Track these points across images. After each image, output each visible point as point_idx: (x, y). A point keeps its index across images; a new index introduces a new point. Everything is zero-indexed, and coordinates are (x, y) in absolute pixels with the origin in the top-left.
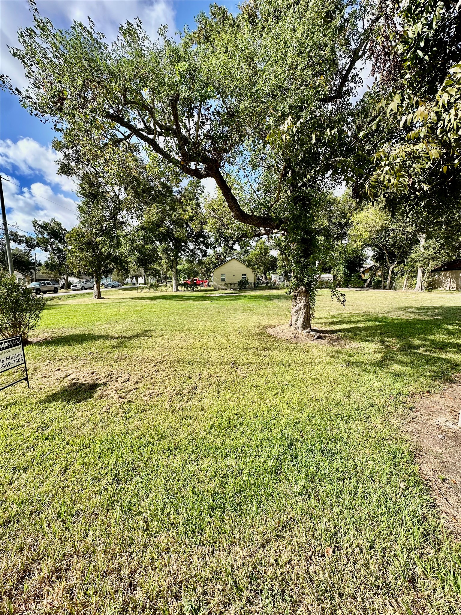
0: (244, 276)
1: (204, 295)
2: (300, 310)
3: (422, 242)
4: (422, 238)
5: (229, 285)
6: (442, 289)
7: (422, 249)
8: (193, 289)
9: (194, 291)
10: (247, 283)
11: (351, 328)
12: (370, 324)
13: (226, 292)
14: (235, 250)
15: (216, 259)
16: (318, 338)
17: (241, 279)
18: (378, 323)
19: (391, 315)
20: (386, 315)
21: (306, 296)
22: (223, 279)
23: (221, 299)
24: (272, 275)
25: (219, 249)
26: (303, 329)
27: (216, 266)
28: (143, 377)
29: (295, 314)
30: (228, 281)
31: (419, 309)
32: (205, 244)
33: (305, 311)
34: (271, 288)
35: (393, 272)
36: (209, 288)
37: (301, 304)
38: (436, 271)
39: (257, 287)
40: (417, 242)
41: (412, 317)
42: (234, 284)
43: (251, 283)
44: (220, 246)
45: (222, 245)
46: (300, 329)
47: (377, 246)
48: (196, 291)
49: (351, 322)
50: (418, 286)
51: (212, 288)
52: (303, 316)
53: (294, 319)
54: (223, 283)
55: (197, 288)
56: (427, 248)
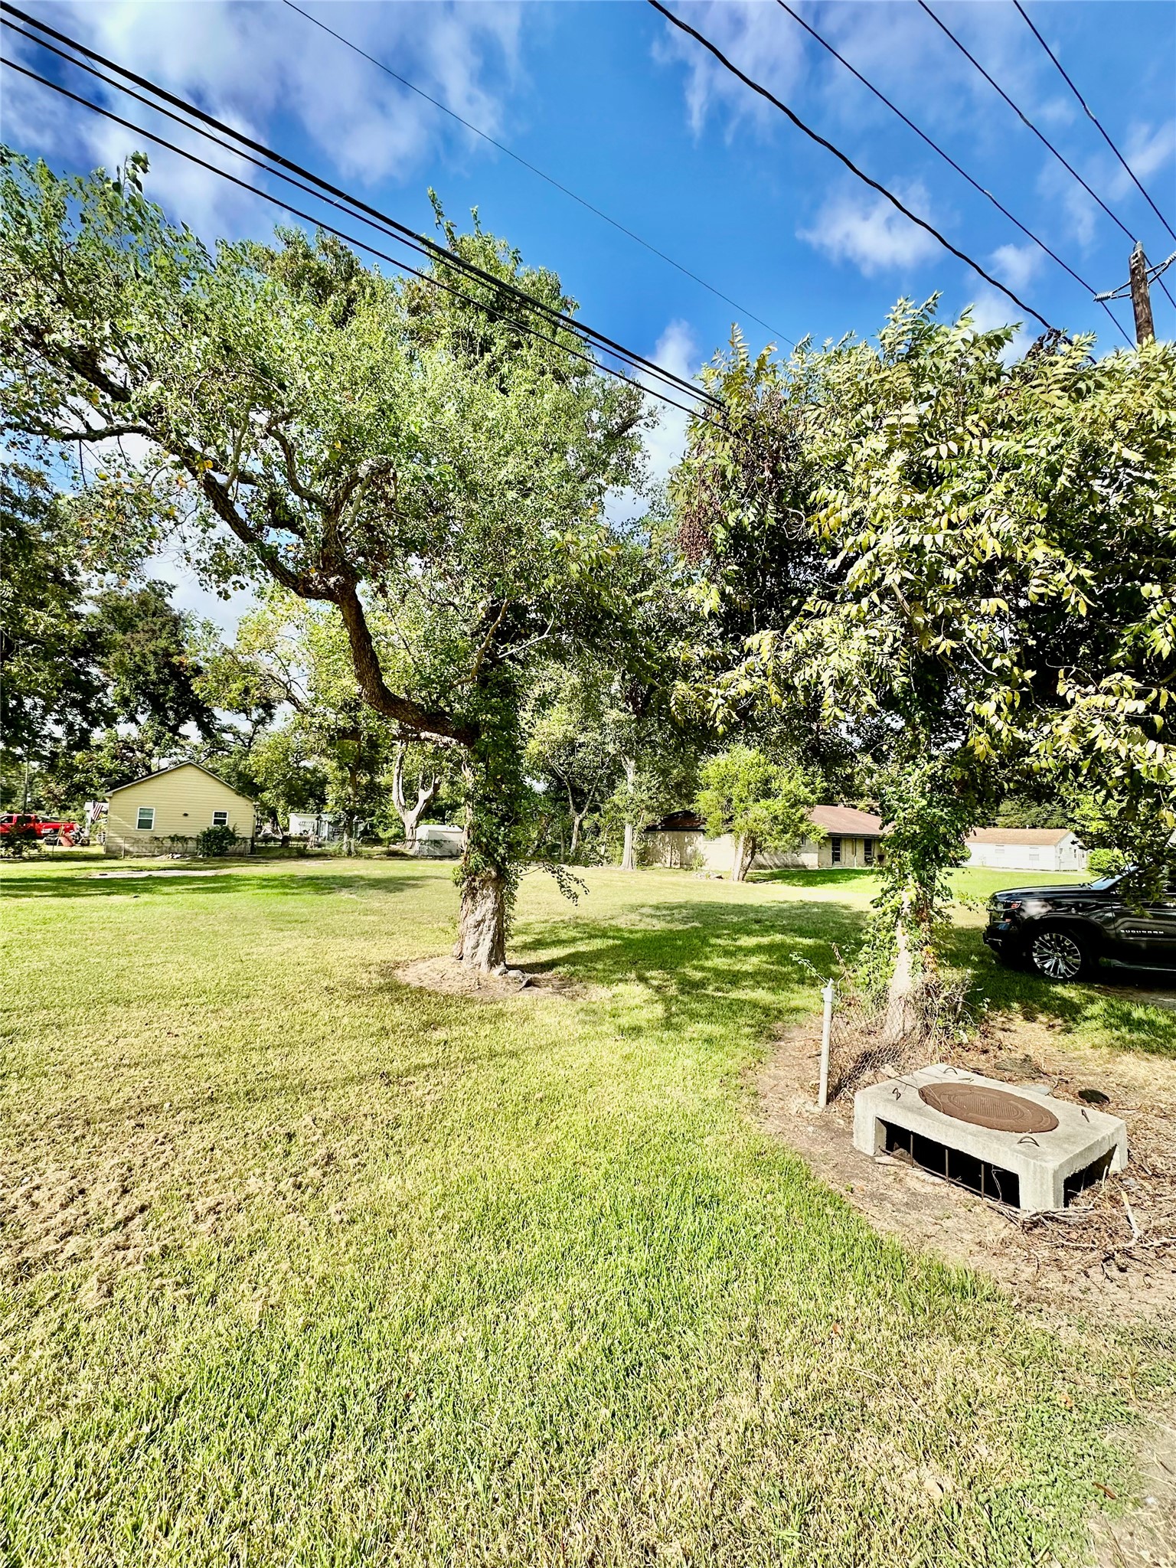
0: (220, 817)
1: (83, 874)
2: (483, 921)
3: (631, 777)
4: (630, 765)
5: (168, 843)
6: (659, 865)
7: (630, 788)
8: (19, 851)
9: (25, 860)
10: (229, 836)
11: (570, 955)
12: (598, 944)
13: (162, 865)
14: (186, 737)
15: (115, 757)
16: (529, 984)
17: (212, 825)
18: (611, 942)
19: (622, 922)
20: (613, 922)
21: (497, 889)
22: (145, 824)
23: (166, 889)
24: (292, 816)
25: (125, 730)
26: (492, 964)
27: (121, 781)
28: (130, 1170)
29: (473, 930)
30: (161, 828)
31: (657, 908)
32: (85, 712)
33: (494, 923)
34: (303, 855)
35: (580, 827)
36: (77, 849)
37: (487, 906)
38: (651, 829)
39: (259, 851)
40: (622, 772)
41: (659, 926)
42: (184, 839)
43: (244, 839)
44: (132, 719)
45: (142, 718)
46: (485, 967)
47: (552, 772)
48: (32, 859)
49: (560, 942)
50: (626, 859)
51: (99, 850)
52: (490, 936)
53: (469, 942)
54: (145, 834)
55: (35, 847)
56: (638, 786)
